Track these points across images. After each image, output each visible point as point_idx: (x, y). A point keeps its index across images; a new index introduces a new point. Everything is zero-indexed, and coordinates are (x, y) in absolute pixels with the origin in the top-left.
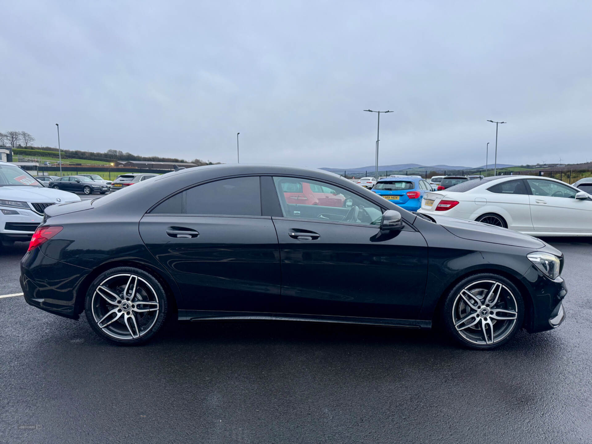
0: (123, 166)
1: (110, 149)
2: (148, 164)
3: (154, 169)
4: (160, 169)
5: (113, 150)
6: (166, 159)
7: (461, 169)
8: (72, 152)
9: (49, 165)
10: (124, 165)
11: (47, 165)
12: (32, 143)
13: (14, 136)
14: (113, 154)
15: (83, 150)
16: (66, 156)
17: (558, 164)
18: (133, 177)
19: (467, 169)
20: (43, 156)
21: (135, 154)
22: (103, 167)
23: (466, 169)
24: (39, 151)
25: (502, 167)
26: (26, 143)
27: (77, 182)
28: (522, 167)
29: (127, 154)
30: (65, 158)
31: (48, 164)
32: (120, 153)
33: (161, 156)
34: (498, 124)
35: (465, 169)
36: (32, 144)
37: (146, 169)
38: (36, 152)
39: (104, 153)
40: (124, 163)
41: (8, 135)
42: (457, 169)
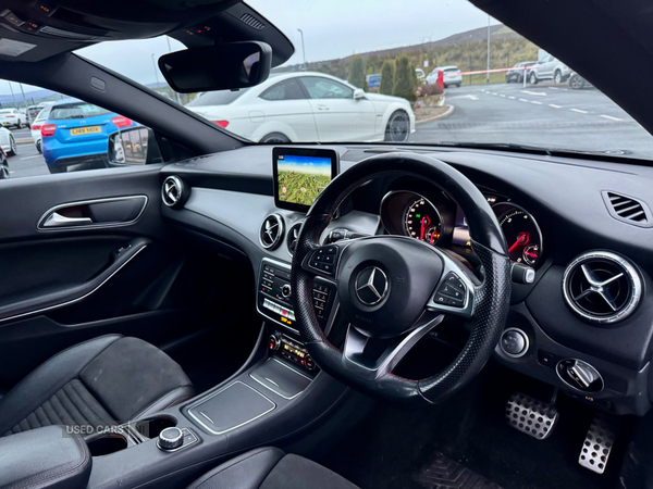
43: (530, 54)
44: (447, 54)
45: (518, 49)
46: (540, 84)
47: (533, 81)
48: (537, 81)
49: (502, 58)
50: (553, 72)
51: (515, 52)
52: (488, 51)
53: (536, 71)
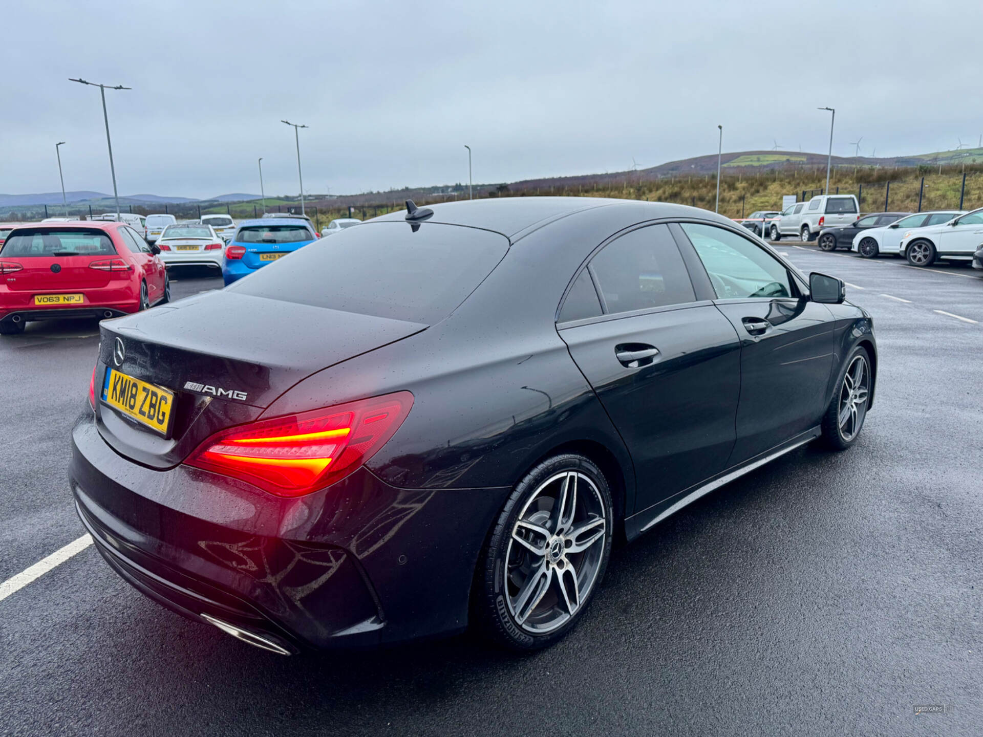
7: (182, 202)
17: (327, 195)
19: (192, 202)
23: (190, 202)
25: (249, 199)
28: (279, 198)
34: (298, 128)
35: (188, 201)
42: (175, 202)
43: (773, 199)
44: (660, 191)
45: (758, 191)
46: (783, 240)
47: (774, 236)
48: (779, 237)
49: (735, 202)
50: (799, 227)
51: (752, 195)
52: (718, 191)
53: (777, 224)
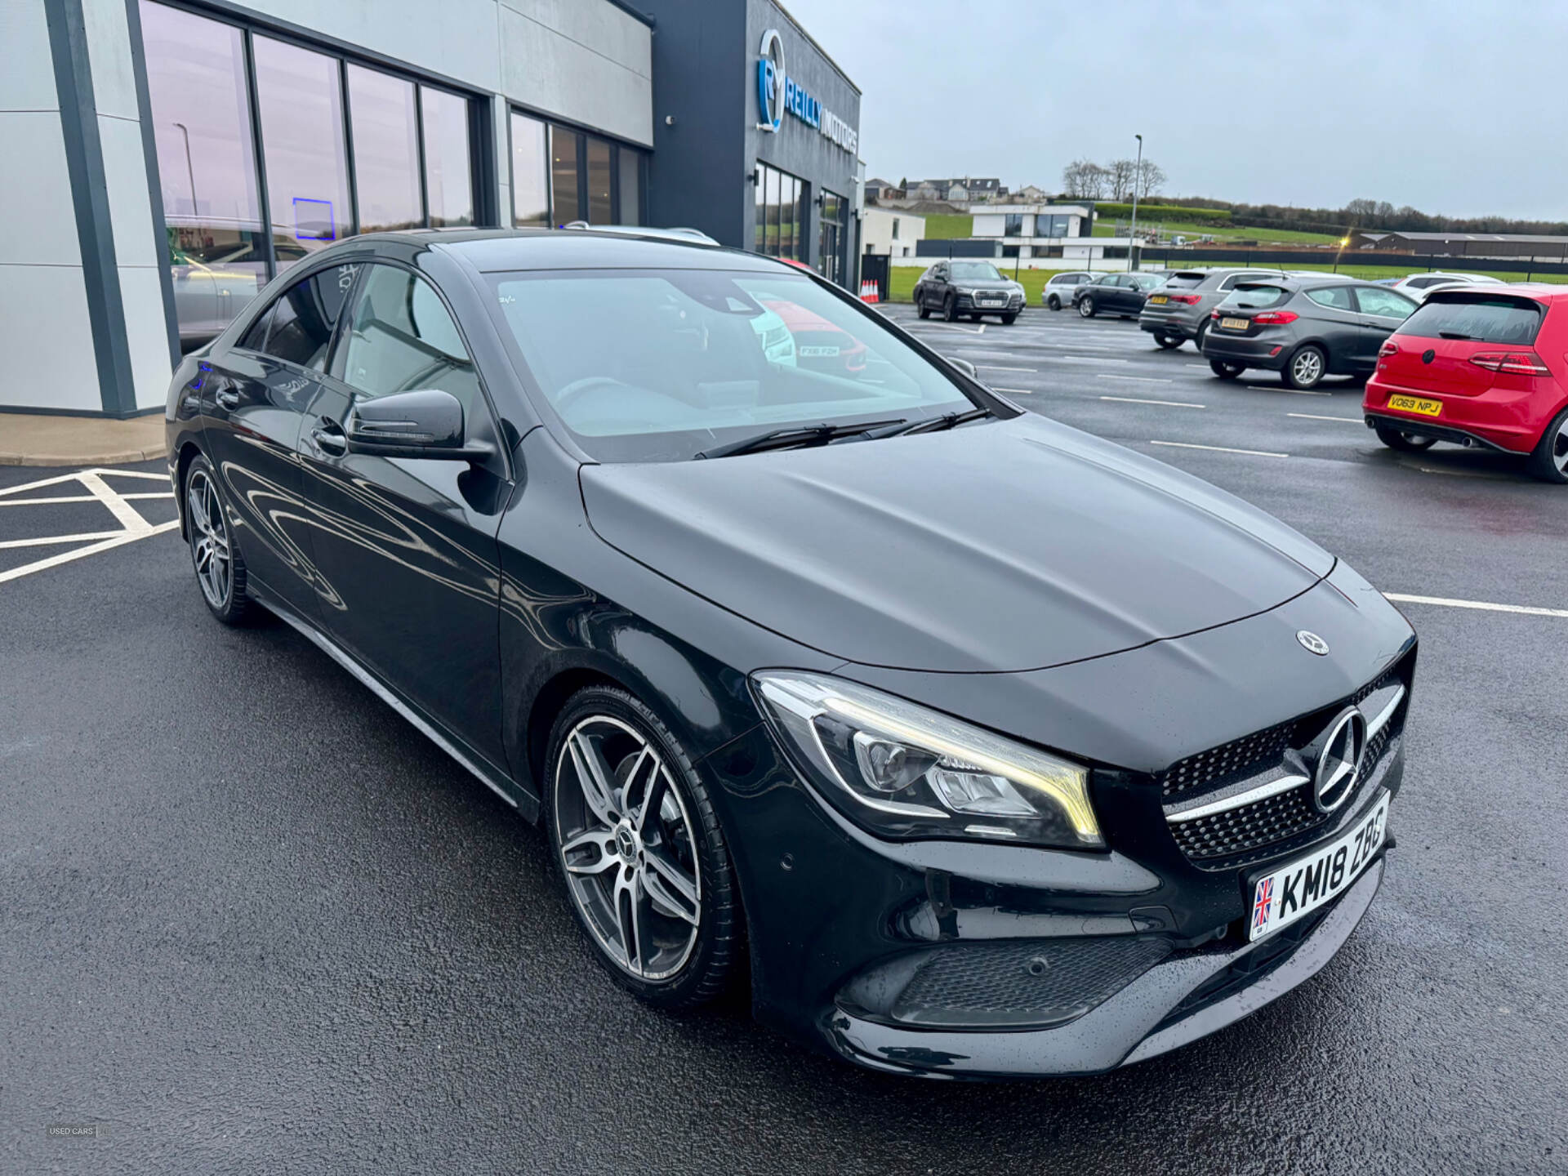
0: (1372, 247)
1: (1356, 198)
2: (1450, 242)
3: (1467, 257)
4: (1488, 258)
5: (1366, 202)
6: (1530, 224)
8: (1255, 208)
9: (1180, 245)
10: (1377, 245)
11: (1175, 244)
12: (1159, 187)
13: (1123, 174)
14: (1363, 212)
15: (1282, 203)
16: (1232, 220)
18: (1200, 277)
20: (1178, 221)
21: (1430, 212)
22: (1315, 251)
24: (1171, 208)
26: (1147, 189)
27: (1132, 289)
29: (1406, 213)
30: (1228, 227)
31: (1179, 243)
32: (1385, 208)
33: (1512, 216)
36: (1159, 191)
37: (1441, 256)
38: (1165, 210)
39: (1337, 210)
40: (1377, 237)
41: (1112, 171)
